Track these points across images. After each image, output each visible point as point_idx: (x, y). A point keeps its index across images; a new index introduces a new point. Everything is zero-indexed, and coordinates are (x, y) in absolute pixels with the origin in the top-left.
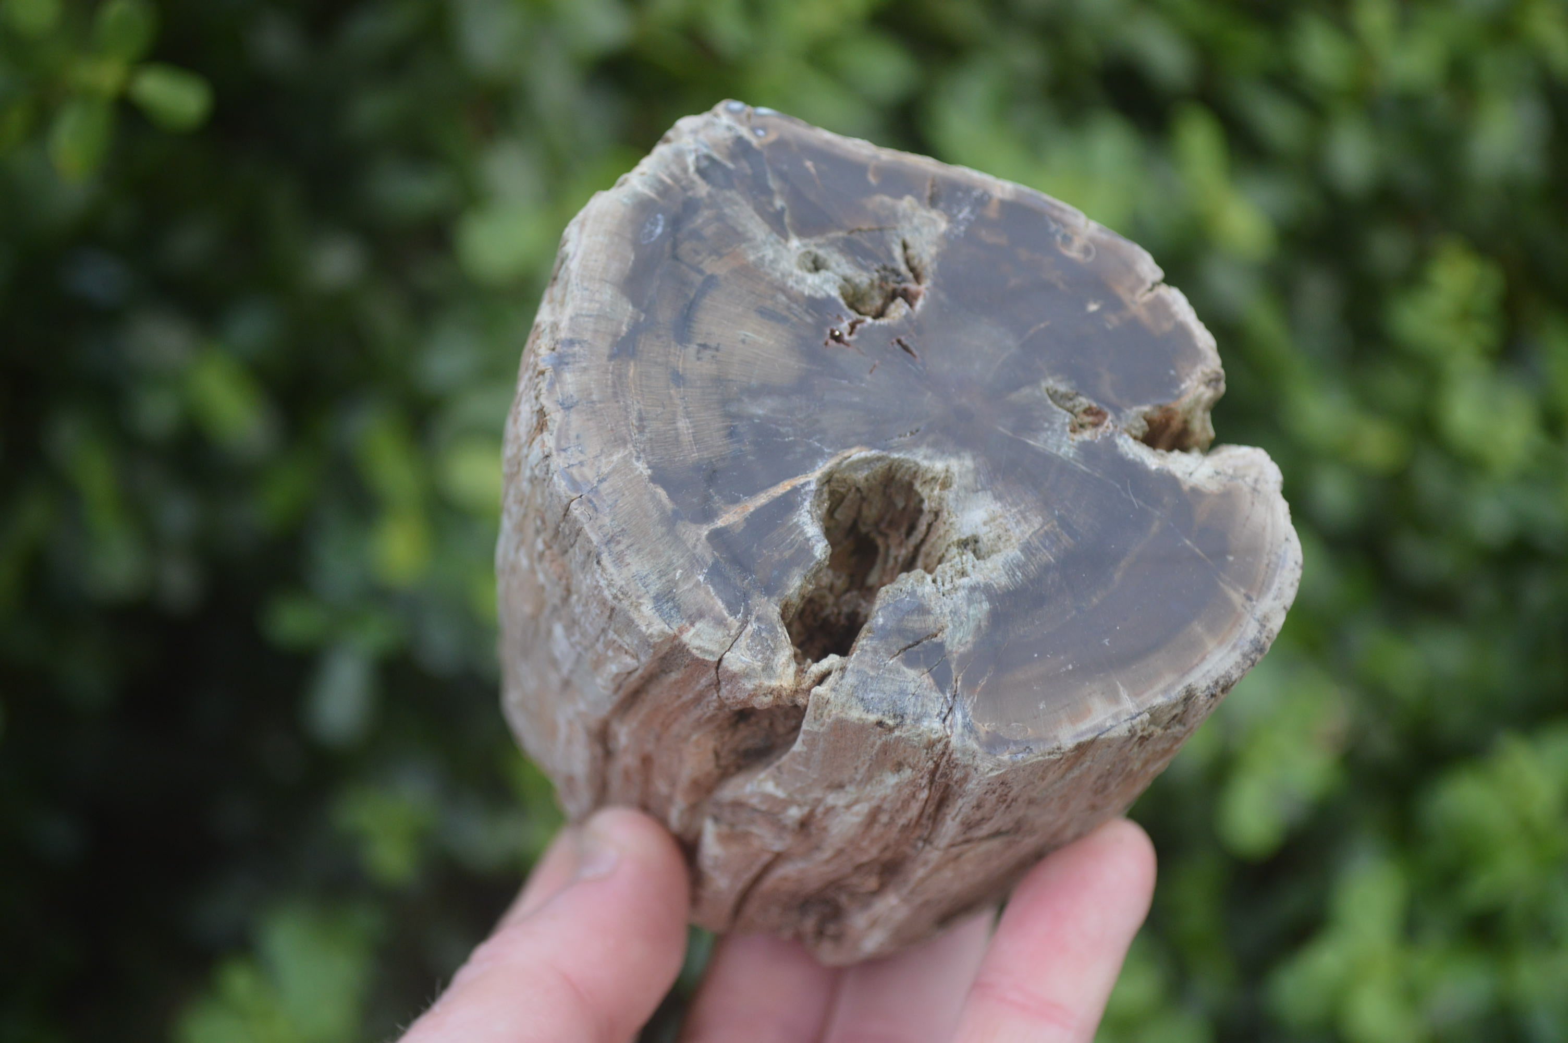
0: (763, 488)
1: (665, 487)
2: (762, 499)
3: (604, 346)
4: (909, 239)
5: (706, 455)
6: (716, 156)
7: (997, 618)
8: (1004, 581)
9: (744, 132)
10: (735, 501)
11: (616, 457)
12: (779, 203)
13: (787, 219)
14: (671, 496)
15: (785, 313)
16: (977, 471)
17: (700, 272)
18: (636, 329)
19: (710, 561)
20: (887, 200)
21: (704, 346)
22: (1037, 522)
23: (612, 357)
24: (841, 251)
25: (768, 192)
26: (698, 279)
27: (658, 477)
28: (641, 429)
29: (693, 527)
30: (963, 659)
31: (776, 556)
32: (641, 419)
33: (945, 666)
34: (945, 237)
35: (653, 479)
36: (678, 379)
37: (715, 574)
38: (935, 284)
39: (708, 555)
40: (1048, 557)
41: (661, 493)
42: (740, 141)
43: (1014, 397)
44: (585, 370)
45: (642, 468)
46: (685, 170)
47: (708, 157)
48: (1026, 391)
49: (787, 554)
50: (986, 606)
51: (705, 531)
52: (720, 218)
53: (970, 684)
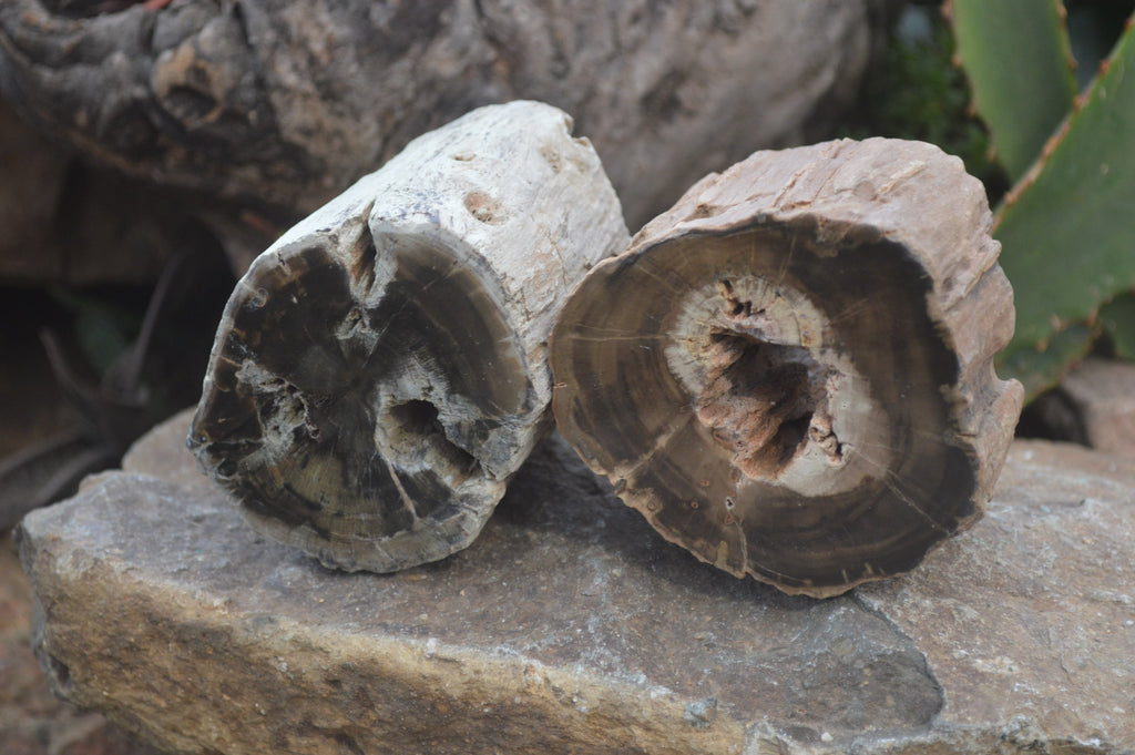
0: (395, 488)
1: (395, 532)
2: (401, 489)
3: (323, 543)
4: (259, 382)
5: (378, 511)
6: (218, 465)
7: (464, 393)
8: (444, 384)
9: (204, 446)
10: (402, 502)
11: (380, 549)
12: (243, 441)
13: (252, 441)
14: (400, 529)
15: (304, 455)
16: (387, 383)
17: (282, 490)
18: (314, 526)
19: (432, 519)
20: (238, 386)
21: (322, 499)
22: (414, 361)
23: (328, 540)
24: (268, 418)
25: (237, 446)
26: (286, 492)
27: (390, 533)
28: (366, 536)
29: (415, 523)
30: (484, 412)
31: (430, 488)
32: (360, 535)
33: (487, 421)
34: (257, 363)
35: (391, 536)
36: (339, 514)
37: (439, 517)
38: (285, 376)
39: (430, 519)
40: (432, 361)
41: (398, 534)
42: (210, 449)
43: (346, 355)
44: (335, 553)
45: (385, 539)
46: (227, 482)
47: (219, 468)
48: (343, 349)
49: (429, 483)
50: (457, 396)
51: (417, 519)
52: (253, 473)
53: (496, 413)
